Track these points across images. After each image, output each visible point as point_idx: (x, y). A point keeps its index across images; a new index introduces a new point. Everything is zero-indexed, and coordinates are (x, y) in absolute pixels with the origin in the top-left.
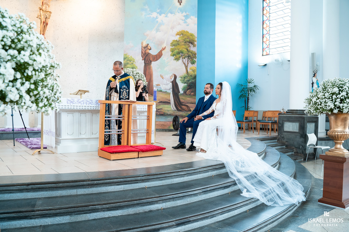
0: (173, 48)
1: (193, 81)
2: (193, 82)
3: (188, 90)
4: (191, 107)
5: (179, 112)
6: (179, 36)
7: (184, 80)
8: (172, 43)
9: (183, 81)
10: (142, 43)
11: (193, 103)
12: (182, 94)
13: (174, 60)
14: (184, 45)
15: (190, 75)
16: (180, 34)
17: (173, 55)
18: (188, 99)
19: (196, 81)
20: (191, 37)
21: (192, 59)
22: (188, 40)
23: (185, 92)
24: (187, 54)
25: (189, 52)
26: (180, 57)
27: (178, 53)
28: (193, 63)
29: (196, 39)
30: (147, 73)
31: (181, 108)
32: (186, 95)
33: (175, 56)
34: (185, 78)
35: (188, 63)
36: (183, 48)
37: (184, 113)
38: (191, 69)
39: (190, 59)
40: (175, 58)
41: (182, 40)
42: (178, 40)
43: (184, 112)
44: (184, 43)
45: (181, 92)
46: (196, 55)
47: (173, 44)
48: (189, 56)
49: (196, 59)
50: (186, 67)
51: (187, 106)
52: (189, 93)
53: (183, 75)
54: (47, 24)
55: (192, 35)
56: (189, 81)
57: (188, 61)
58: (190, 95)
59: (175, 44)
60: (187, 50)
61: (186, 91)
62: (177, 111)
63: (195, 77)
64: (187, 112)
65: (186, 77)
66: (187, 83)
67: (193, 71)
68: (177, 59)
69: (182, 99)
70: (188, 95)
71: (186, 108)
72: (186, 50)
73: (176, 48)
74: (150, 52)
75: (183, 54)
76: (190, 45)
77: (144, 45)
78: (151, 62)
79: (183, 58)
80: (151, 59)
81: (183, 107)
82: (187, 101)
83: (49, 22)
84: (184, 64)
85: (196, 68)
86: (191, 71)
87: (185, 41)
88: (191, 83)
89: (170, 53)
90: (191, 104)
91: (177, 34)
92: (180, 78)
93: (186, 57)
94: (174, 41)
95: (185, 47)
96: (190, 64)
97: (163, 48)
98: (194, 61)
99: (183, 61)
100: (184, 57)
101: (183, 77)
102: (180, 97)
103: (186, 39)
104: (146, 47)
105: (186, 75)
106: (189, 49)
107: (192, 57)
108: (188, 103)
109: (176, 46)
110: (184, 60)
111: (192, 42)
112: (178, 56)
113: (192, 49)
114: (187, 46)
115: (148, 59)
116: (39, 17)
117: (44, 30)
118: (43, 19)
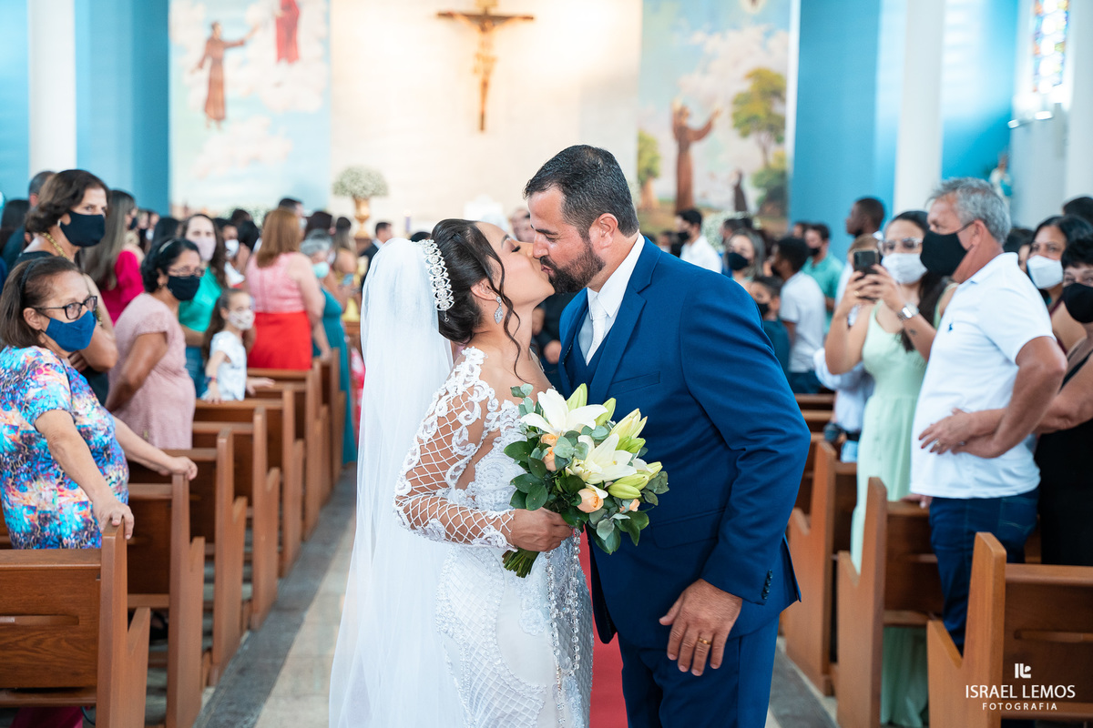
0: (737, 110)
2: (779, 186)
3: (767, 204)
6: (750, 82)
7: (760, 181)
9: (756, 185)
10: (673, 105)
13: (738, 136)
14: (761, 101)
16: (754, 76)
17: (737, 126)
20: (775, 81)
21: (777, 134)
22: (768, 88)
23: (762, 209)
24: (767, 121)
25: (770, 117)
26: (750, 130)
27: (748, 120)
32: (765, 214)
33: (740, 128)
34: (761, 176)
35: (769, 143)
36: (758, 109)
38: (775, 155)
39: (771, 132)
40: (740, 133)
41: (757, 89)
42: (748, 92)
44: (758, 98)
47: (735, 102)
48: (769, 127)
50: (765, 151)
52: (771, 211)
53: (758, 170)
55: (778, 77)
56: (769, 183)
57: (769, 138)
58: (772, 215)
59: (741, 100)
60: (767, 113)
61: (765, 207)
63: (783, 177)
66: (766, 189)
67: (782, 160)
68: (745, 135)
70: (769, 215)
72: (764, 113)
73: (744, 108)
74: (685, 121)
75: (757, 121)
76: (774, 99)
77: (678, 106)
78: (690, 143)
79: (757, 132)
80: (691, 137)
83: (492, 81)
84: (761, 144)
86: (775, 160)
87: (762, 90)
88: (775, 188)
89: (731, 122)
91: (747, 77)
92: (751, 178)
93: (765, 129)
94: (740, 94)
95: (763, 107)
96: (773, 144)
97: (714, 113)
99: (757, 138)
100: (759, 128)
101: (758, 174)
103: (765, 87)
104: (681, 112)
106: (770, 109)
107: (776, 126)
109: (745, 104)
110: (761, 136)
111: (776, 93)
112: (747, 127)
113: (777, 108)
114: (767, 103)
115: (685, 137)
116: (475, 71)
117: (484, 96)
118: (480, 77)
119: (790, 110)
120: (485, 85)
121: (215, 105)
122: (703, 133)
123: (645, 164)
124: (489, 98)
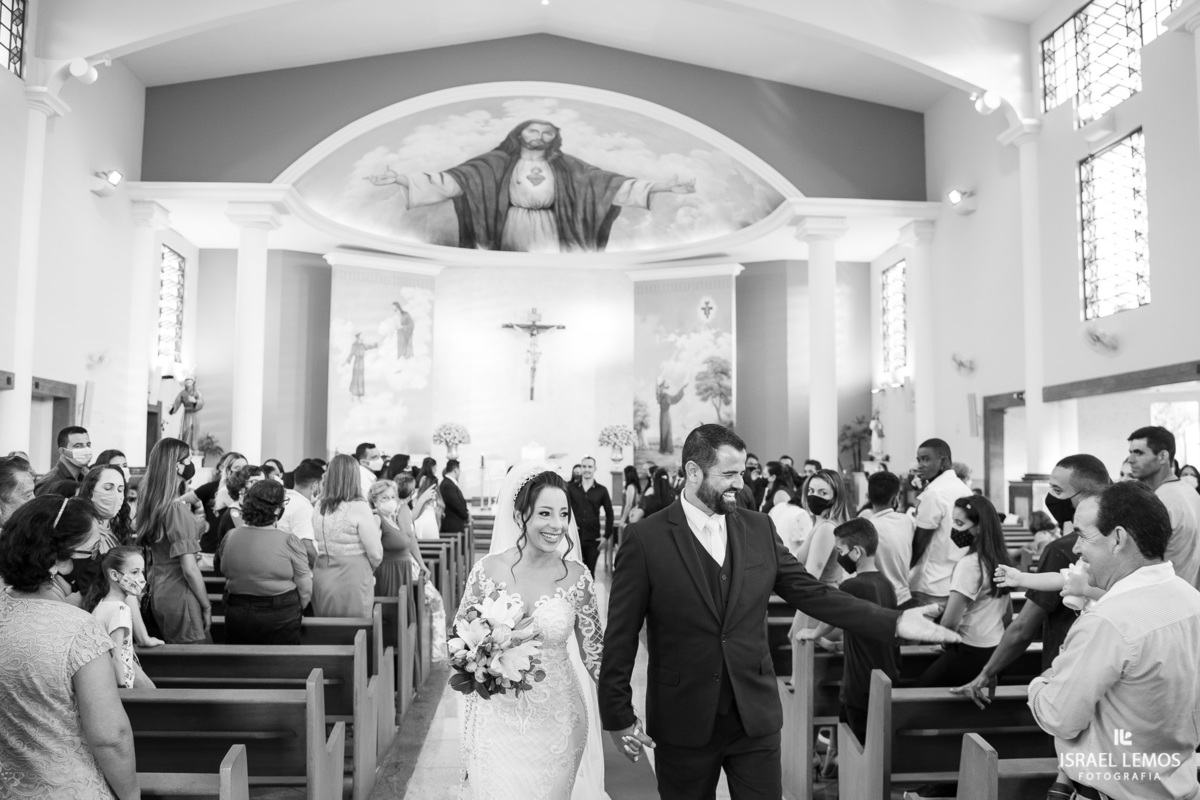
0: (698, 384)
6: (706, 366)
8: (697, 377)
10: (657, 381)
13: (700, 401)
14: (714, 378)
16: (709, 362)
17: (699, 394)
20: (723, 365)
21: (726, 399)
22: (719, 369)
24: (719, 391)
25: (721, 388)
26: (708, 396)
27: (706, 390)
30: (664, 422)
33: (701, 395)
35: (720, 405)
36: (712, 382)
38: (724, 412)
39: (722, 398)
40: (702, 399)
41: (711, 370)
42: (705, 372)
44: (713, 375)
47: (698, 379)
48: (721, 394)
50: (718, 410)
55: (725, 362)
57: (720, 401)
59: (701, 377)
60: (719, 385)
67: (729, 415)
68: (705, 399)
72: (717, 385)
73: (703, 383)
74: (665, 391)
75: (712, 391)
76: (723, 376)
77: (660, 382)
78: (668, 405)
79: (712, 398)
80: (669, 402)
83: (538, 367)
84: (715, 405)
86: (725, 415)
87: (715, 371)
89: (695, 391)
91: (705, 362)
93: (717, 396)
94: (700, 373)
95: (716, 381)
96: (723, 405)
97: (684, 385)
99: (713, 402)
100: (714, 395)
103: (717, 368)
104: (662, 385)
106: (721, 383)
107: (726, 394)
109: (703, 380)
110: (715, 400)
111: (726, 373)
112: (706, 395)
113: (725, 382)
114: (718, 379)
115: (665, 402)
116: (527, 361)
117: (533, 377)
118: (531, 365)
119: (733, 383)
120: (534, 370)
121: (358, 387)
122: (677, 399)
123: (639, 419)
124: (536, 378)
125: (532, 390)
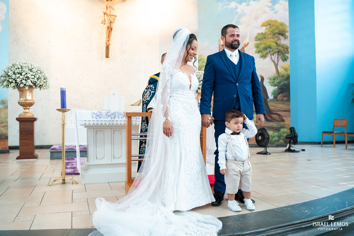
0: (258, 43)
1: (286, 82)
2: (285, 84)
3: (279, 94)
4: (284, 116)
5: (268, 123)
6: (265, 28)
7: (274, 82)
8: (256, 37)
9: (272, 84)
10: (220, 41)
11: (287, 110)
12: (272, 99)
13: (260, 57)
14: (272, 38)
15: (282, 74)
16: (267, 25)
17: (259, 52)
18: (280, 106)
19: (289, 83)
20: (281, 27)
21: (284, 55)
22: (277, 31)
23: (275, 98)
24: (277, 49)
25: (279, 46)
26: (267, 54)
27: (265, 49)
28: (285, 59)
29: (288, 29)
31: (271, 117)
32: (278, 100)
33: (260, 53)
34: (274, 79)
35: (278, 61)
37: (276, 124)
38: (282, 67)
39: (280, 55)
40: (261, 56)
41: (269, 31)
42: (264, 33)
43: (275, 122)
44: (271, 36)
45: (271, 97)
46: (289, 50)
47: (257, 39)
48: (279, 52)
49: (288, 54)
50: (276, 66)
51: (279, 115)
52: (281, 98)
53: (273, 75)
54: (112, 29)
55: (282, 24)
56: (280, 83)
57: (278, 58)
58: (282, 100)
60: (277, 44)
61: (277, 96)
62: (266, 122)
63: (288, 78)
64: (279, 122)
65: (276, 78)
66: (278, 86)
67: (286, 70)
68: (264, 56)
69: (272, 106)
70: (280, 100)
71: (278, 117)
72: (275, 44)
73: (262, 42)
75: (271, 49)
76: (281, 37)
79: (271, 55)
81: (274, 116)
82: (279, 109)
83: (115, 26)
84: (274, 62)
85: (289, 66)
86: (282, 70)
87: (273, 32)
88: (283, 85)
89: (255, 49)
90: (284, 112)
91: (263, 25)
92: (269, 80)
93: (275, 53)
94: (259, 34)
95: (274, 41)
96: (281, 61)
97: (245, 44)
98: (287, 58)
99: (271, 58)
100: (272, 53)
101: (273, 78)
102: (269, 104)
103: (274, 30)
105: (276, 75)
106: (279, 42)
107: (283, 52)
108: (280, 111)
109: (262, 40)
110: (273, 57)
111: (282, 34)
112: (265, 52)
114: (276, 39)
116: (103, 22)
117: (109, 36)
118: (107, 24)
124: (112, 37)
125: (107, 48)
